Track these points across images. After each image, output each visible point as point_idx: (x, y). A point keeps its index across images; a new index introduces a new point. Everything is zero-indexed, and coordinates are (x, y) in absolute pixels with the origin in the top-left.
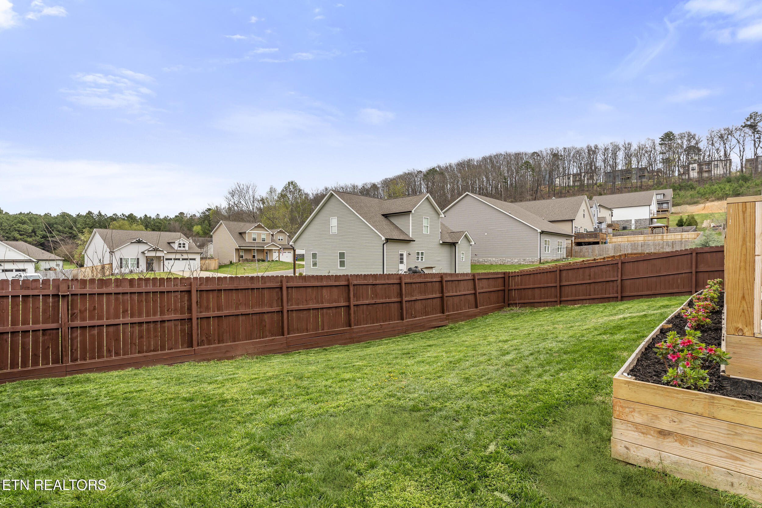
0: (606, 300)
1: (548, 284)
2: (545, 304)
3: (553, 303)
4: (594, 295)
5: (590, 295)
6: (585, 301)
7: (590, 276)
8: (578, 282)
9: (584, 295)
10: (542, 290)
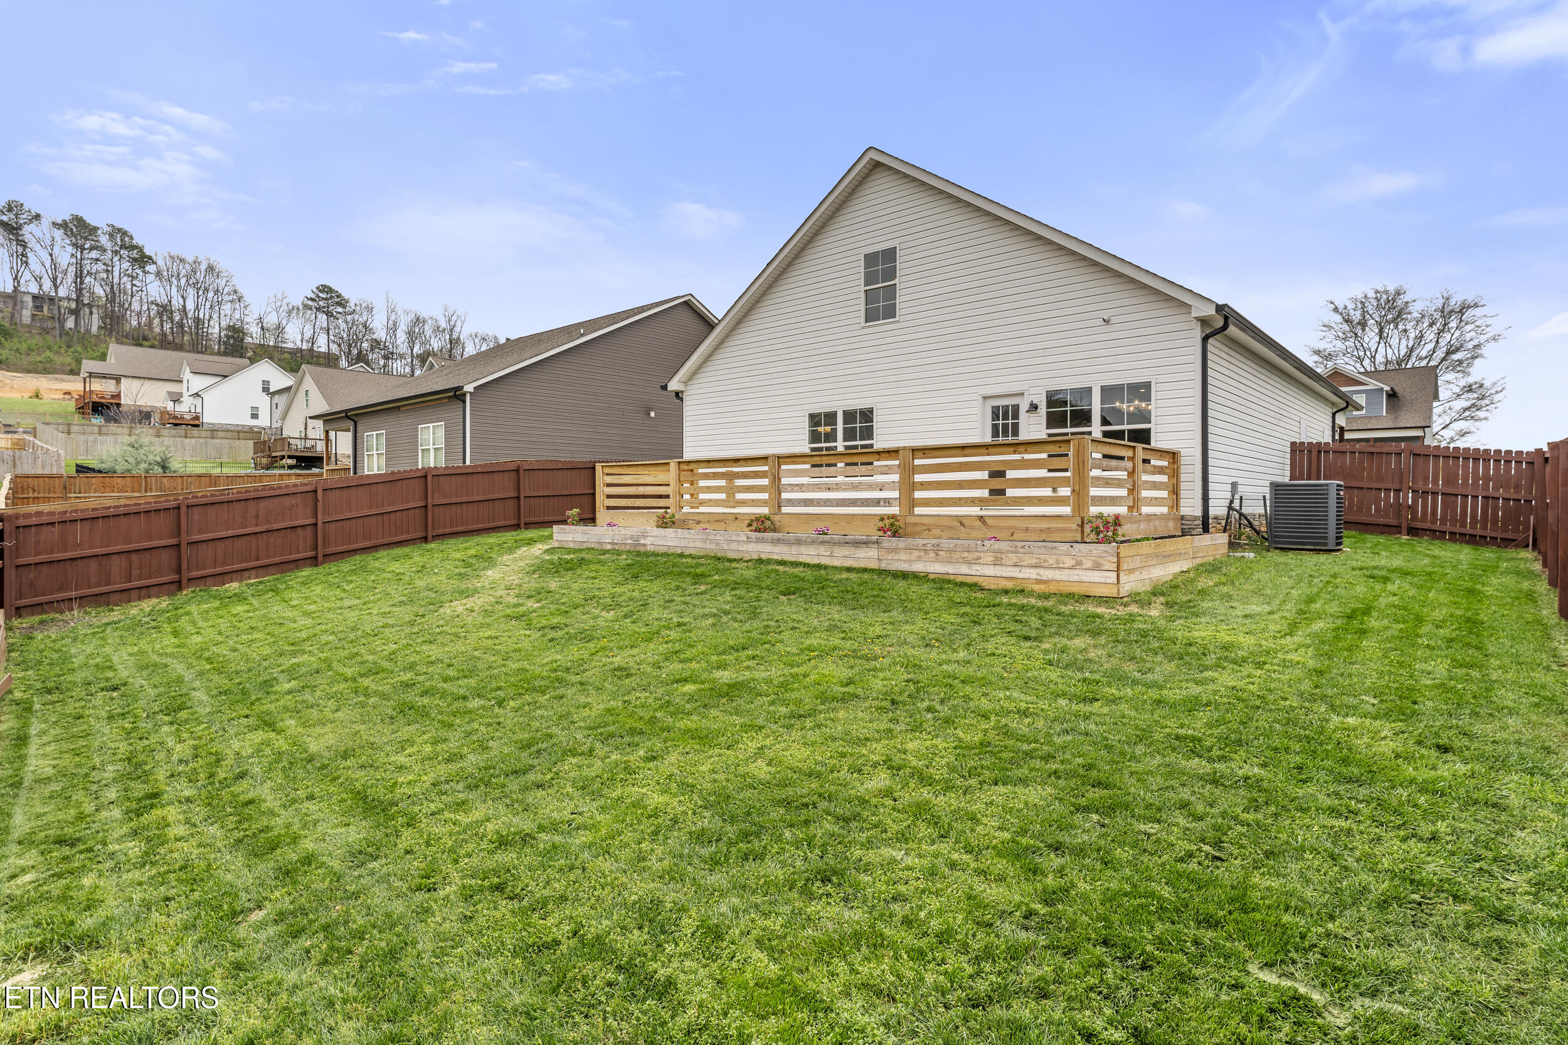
0: (291, 566)
1: (150, 540)
2: (144, 592)
3: (165, 587)
4: (268, 557)
5: (258, 560)
6: (246, 574)
7: (257, 517)
8: (230, 533)
9: (246, 561)
10: (134, 557)
